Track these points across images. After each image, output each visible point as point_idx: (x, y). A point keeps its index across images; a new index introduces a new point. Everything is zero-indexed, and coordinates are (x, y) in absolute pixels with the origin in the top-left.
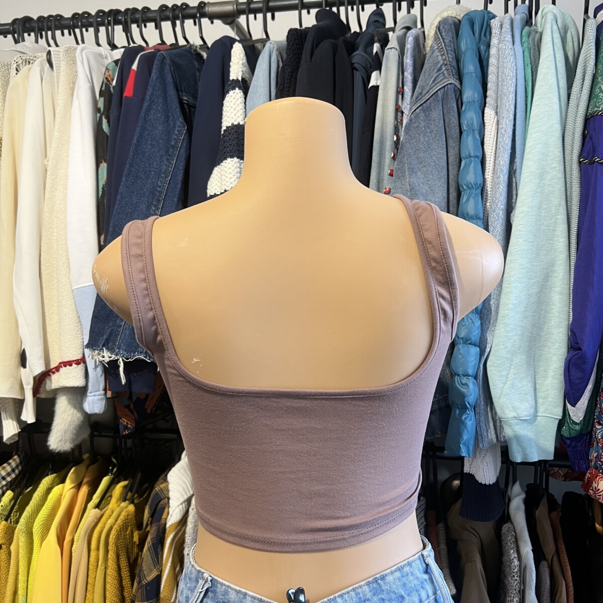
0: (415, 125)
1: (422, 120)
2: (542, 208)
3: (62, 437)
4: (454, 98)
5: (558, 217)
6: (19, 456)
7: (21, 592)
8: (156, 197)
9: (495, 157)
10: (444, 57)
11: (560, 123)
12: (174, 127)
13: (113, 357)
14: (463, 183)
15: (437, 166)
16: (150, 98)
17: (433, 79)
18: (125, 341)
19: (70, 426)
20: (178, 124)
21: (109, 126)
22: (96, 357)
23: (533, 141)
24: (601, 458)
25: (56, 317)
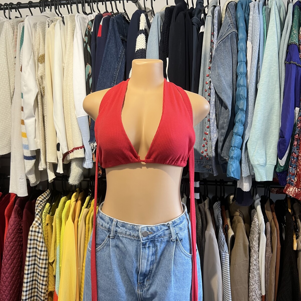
0: (220, 49)
1: (222, 47)
2: (270, 82)
3: (74, 179)
4: (235, 37)
5: (276, 85)
6: (49, 190)
8: (113, 79)
9: (251, 61)
10: (231, 20)
11: (277, 47)
12: (120, 49)
17: (227, 29)
24: (291, 179)
25: (70, 130)
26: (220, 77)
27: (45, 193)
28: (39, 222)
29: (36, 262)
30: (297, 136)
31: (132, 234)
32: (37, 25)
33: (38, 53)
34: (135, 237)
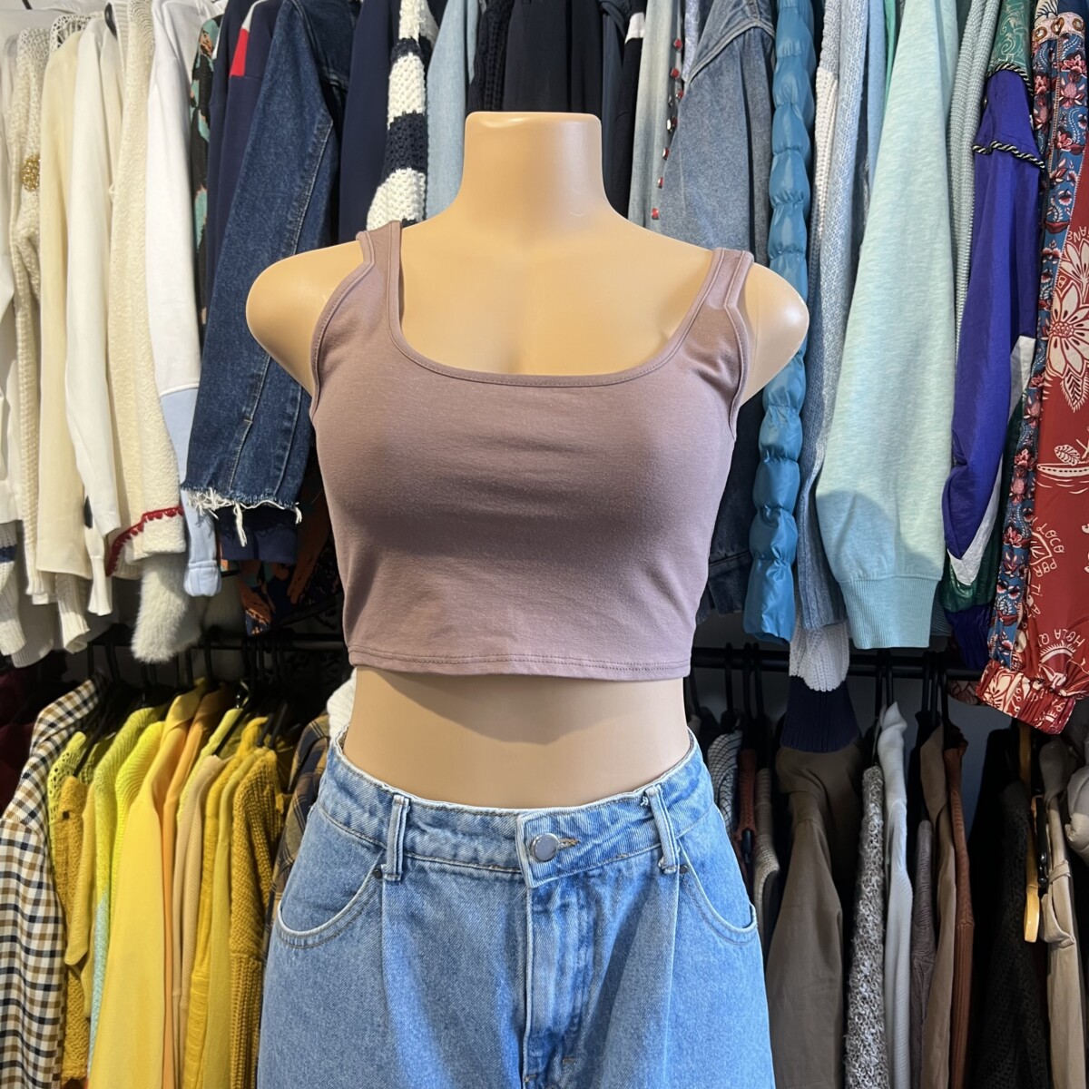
0: (697, 99)
1: (706, 90)
2: (908, 232)
3: (153, 638)
4: (762, 51)
5: (936, 246)
6: (94, 682)
8: (285, 241)
9: (832, 150)
11: (940, 86)
12: (312, 124)
13: (226, 502)
14: (774, 193)
15: (732, 166)
16: (272, 76)
17: (726, 20)
18: (243, 476)
19: (166, 621)
20: (319, 117)
21: (209, 127)
22: (198, 503)
23: (894, 119)
24: (1003, 640)
25: (136, 444)
26: (696, 214)
27: (71, 694)
28: (31, 805)
29: (17, 964)
30: (1024, 459)
31: (481, 854)
32: (20, 43)
33: (22, 151)
34: (499, 867)
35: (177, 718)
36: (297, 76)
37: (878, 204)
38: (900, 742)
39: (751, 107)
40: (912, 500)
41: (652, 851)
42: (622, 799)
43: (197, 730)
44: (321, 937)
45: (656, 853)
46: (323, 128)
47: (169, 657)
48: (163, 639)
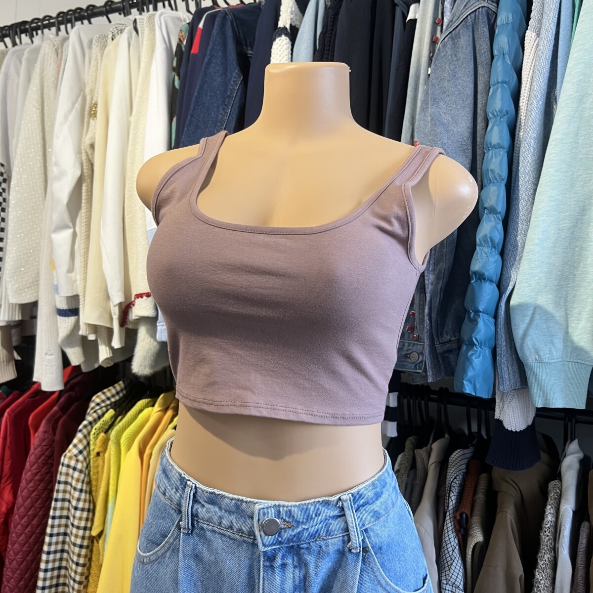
0: (443, 54)
1: (449, 48)
3: (142, 362)
6: (124, 382)
7: (111, 493)
9: (531, 83)
12: (231, 78)
14: (489, 111)
15: (462, 95)
16: (211, 53)
17: (464, 4)
19: (148, 353)
20: (234, 75)
21: (179, 82)
23: (574, 61)
26: (436, 125)
28: (81, 447)
29: (68, 531)
31: (234, 525)
32: (94, 42)
33: (92, 98)
34: (245, 534)
35: (160, 406)
36: (225, 51)
37: (560, 116)
38: (576, 466)
39: (478, 57)
40: (577, 310)
41: (343, 536)
42: (324, 501)
43: (170, 413)
44: (150, 559)
45: (346, 538)
46: (236, 81)
47: (151, 373)
48: (147, 363)
